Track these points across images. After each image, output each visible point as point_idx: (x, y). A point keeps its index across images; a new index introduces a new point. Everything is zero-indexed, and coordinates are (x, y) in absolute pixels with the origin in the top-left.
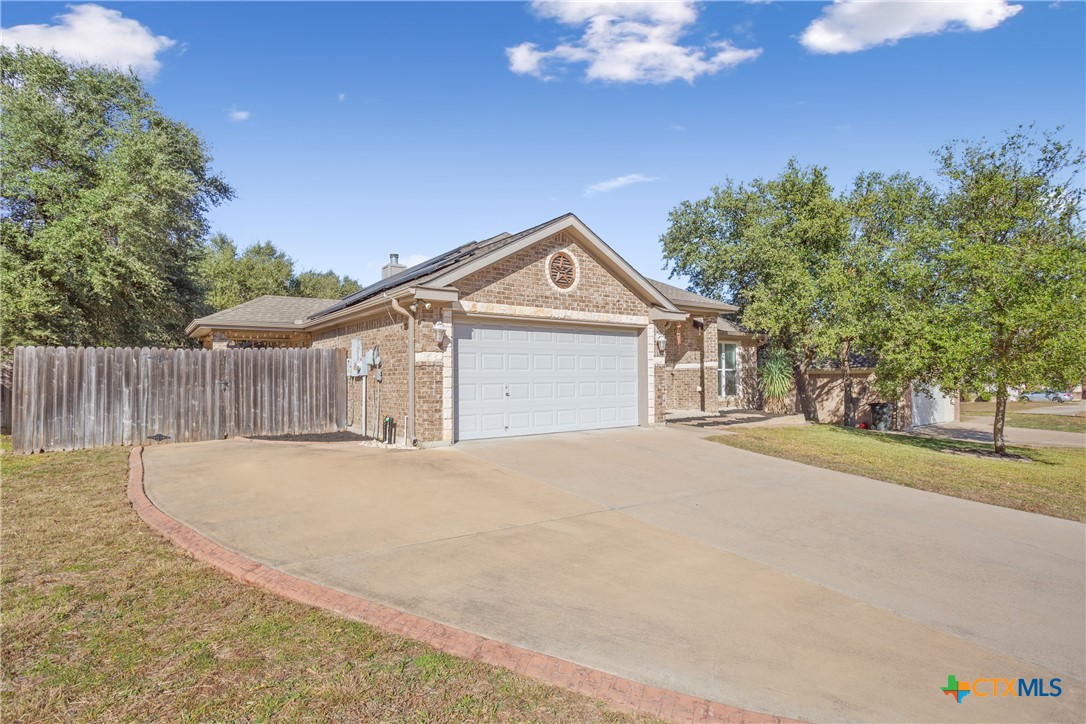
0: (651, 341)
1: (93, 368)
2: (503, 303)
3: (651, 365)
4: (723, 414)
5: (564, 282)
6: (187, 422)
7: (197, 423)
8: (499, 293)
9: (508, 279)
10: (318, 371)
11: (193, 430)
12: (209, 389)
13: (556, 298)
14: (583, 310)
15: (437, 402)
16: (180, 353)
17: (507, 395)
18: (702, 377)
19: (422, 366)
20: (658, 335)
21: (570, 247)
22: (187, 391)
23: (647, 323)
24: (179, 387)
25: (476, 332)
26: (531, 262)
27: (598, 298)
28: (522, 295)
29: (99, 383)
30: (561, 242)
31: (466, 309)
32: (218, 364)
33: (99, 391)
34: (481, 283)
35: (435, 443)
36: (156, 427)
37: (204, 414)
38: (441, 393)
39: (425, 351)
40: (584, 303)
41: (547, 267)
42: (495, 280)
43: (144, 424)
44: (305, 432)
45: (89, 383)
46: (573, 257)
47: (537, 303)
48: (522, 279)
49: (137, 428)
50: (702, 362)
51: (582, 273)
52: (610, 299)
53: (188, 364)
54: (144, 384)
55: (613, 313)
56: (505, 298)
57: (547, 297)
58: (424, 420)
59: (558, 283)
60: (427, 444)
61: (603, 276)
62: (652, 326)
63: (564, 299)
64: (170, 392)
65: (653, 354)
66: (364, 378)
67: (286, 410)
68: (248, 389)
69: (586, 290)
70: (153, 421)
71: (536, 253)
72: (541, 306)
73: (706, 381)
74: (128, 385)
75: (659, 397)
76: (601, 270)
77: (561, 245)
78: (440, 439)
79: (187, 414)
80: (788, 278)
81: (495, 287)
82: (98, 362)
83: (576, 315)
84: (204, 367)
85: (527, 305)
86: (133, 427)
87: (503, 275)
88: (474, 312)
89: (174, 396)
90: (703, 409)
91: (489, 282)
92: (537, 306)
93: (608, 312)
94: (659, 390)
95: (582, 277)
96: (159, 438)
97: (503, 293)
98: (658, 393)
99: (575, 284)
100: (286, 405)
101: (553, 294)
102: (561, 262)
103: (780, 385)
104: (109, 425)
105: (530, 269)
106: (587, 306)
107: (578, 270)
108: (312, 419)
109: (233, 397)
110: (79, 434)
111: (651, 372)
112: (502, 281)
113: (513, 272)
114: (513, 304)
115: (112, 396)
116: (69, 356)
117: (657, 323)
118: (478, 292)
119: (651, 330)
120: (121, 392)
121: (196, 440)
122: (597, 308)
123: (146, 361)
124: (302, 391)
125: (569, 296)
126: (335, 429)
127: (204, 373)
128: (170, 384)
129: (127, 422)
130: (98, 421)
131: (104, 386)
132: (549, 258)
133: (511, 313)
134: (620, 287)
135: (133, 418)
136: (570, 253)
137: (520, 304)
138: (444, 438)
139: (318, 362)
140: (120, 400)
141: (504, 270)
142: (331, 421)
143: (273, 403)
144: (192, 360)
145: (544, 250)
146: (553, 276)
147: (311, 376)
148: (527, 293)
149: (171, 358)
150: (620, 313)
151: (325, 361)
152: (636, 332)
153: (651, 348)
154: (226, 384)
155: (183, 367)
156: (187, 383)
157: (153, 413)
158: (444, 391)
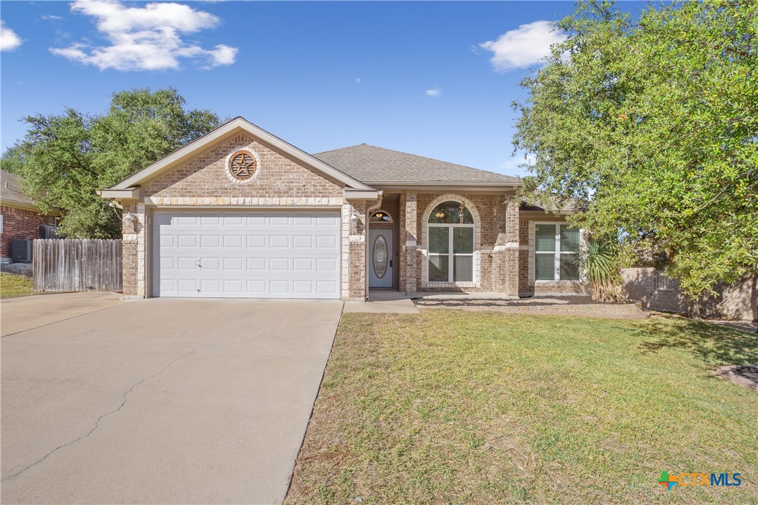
0: (346, 220)
1: (63, 250)
2: (186, 196)
3: (345, 243)
5: (244, 175)
6: (103, 280)
7: (109, 281)
8: (182, 189)
9: (189, 178)
11: (106, 285)
12: (114, 261)
13: (234, 189)
14: (264, 196)
15: (133, 268)
16: (100, 242)
17: (200, 266)
21: (251, 145)
22: (103, 263)
23: (341, 203)
24: (100, 260)
25: (174, 220)
26: (211, 162)
27: (280, 185)
28: (202, 189)
29: (65, 258)
30: (241, 142)
31: (155, 203)
32: (118, 248)
33: (65, 261)
34: (167, 183)
35: (132, 296)
36: (90, 282)
37: (112, 276)
40: (264, 191)
41: (227, 164)
42: (180, 179)
43: (84, 280)
45: (62, 258)
46: (253, 153)
47: (216, 194)
48: (203, 177)
49: (81, 282)
51: (262, 165)
52: (294, 184)
53: (104, 248)
54: (84, 259)
55: (297, 197)
57: (226, 189)
59: (239, 176)
61: (286, 165)
62: (348, 206)
63: (243, 189)
64: (96, 263)
65: (348, 232)
69: (268, 179)
70: (88, 278)
71: (216, 154)
72: (220, 196)
74: (77, 259)
77: (241, 145)
78: (136, 294)
79: (104, 276)
81: (179, 185)
82: (65, 247)
83: (256, 201)
84: (112, 250)
85: (207, 196)
86: (79, 281)
87: (186, 175)
88: (162, 205)
89: (98, 266)
91: (174, 182)
92: (216, 196)
93: (291, 196)
95: (263, 169)
96: (91, 288)
97: (185, 189)
98: (355, 269)
99: (255, 175)
101: (233, 185)
102: (241, 159)
104: (69, 279)
105: (211, 168)
106: (268, 193)
107: (259, 164)
110: (57, 284)
111: (346, 249)
112: (185, 180)
113: (195, 172)
114: (194, 196)
115: (71, 265)
116: (53, 244)
117: (350, 201)
118: (165, 190)
119: (346, 210)
120: (74, 263)
121: (108, 290)
122: (279, 193)
123: (85, 245)
125: (249, 186)
127: (111, 253)
128: (96, 258)
129: (77, 279)
130: (64, 277)
131: (67, 259)
132: (228, 157)
133: (192, 203)
134: (307, 173)
135: (79, 276)
136: (250, 150)
137: (201, 196)
138: (139, 293)
140: (74, 267)
141: (186, 171)
144: (106, 245)
145: (224, 151)
146: (233, 172)
148: (207, 187)
149: (96, 244)
153: (346, 226)
155: (102, 250)
156: (104, 259)
157: (88, 275)
158: (139, 261)
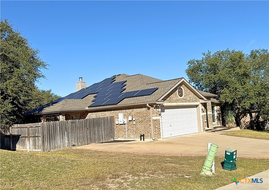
0: (200, 109)
1: (58, 127)
3: (201, 115)
4: (215, 128)
5: (181, 96)
6: (80, 140)
7: (82, 140)
8: (169, 100)
10: (108, 123)
11: (81, 143)
14: (185, 102)
16: (77, 121)
17: (171, 126)
18: (207, 117)
19: (156, 120)
20: (202, 107)
21: (182, 86)
22: (79, 132)
24: (77, 131)
25: (166, 110)
26: (175, 91)
27: (188, 98)
29: (60, 131)
32: (85, 124)
33: (60, 133)
34: (165, 98)
36: (73, 142)
37: (83, 138)
38: (160, 126)
39: (156, 116)
40: (185, 100)
41: (177, 92)
43: (70, 142)
44: (106, 141)
45: (58, 131)
46: (182, 88)
47: (176, 102)
48: (173, 96)
49: (69, 143)
50: (207, 112)
52: (191, 98)
54: (70, 130)
55: (192, 102)
56: (170, 101)
57: (178, 100)
58: (157, 133)
60: (158, 139)
63: (182, 100)
65: (201, 112)
66: (126, 124)
67: (101, 135)
68: (92, 130)
69: (186, 97)
71: (175, 89)
73: (208, 118)
74: (66, 131)
75: (203, 124)
76: (189, 91)
77: (180, 86)
79: (79, 138)
80: (235, 87)
81: (169, 98)
82: (59, 125)
83: (184, 104)
84: (82, 124)
86: (68, 143)
87: (169, 95)
89: (76, 133)
90: (208, 127)
94: (203, 122)
95: (185, 93)
96: (74, 145)
97: (170, 100)
99: (183, 95)
100: (101, 133)
101: (179, 99)
102: (180, 90)
103: (231, 118)
104: (63, 143)
105: (174, 93)
106: (186, 101)
107: (184, 92)
108: (107, 137)
109: (89, 133)
110: (56, 146)
111: (201, 117)
115: (63, 134)
116: (53, 124)
117: (202, 103)
119: (200, 105)
120: (65, 133)
121: (82, 145)
122: (188, 101)
123: (70, 124)
124: (104, 130)
126: (112, 140)
127: (83, 126)
128: (75, 130)
130: (60, 142)
132: (178, 89)
133: (171, 105)
134: (193, 94)
135: (68, 140)
137: (173, 102)
139: (107, 120)
140: (65, 135)
142: (111, 138)
143: (98, 133)
144: (80, 122)
145: (177, 87)
146: (179, 94)
147: (106, 125)
148: (174, 99)
149: (75, 122)
150: (193, 102)
151: (109, 120)
152: (196, 106)
153: (201, 111)
154: (87, 129)
155: (78, 125)
156: (79, 129)
157: (72, 138)
